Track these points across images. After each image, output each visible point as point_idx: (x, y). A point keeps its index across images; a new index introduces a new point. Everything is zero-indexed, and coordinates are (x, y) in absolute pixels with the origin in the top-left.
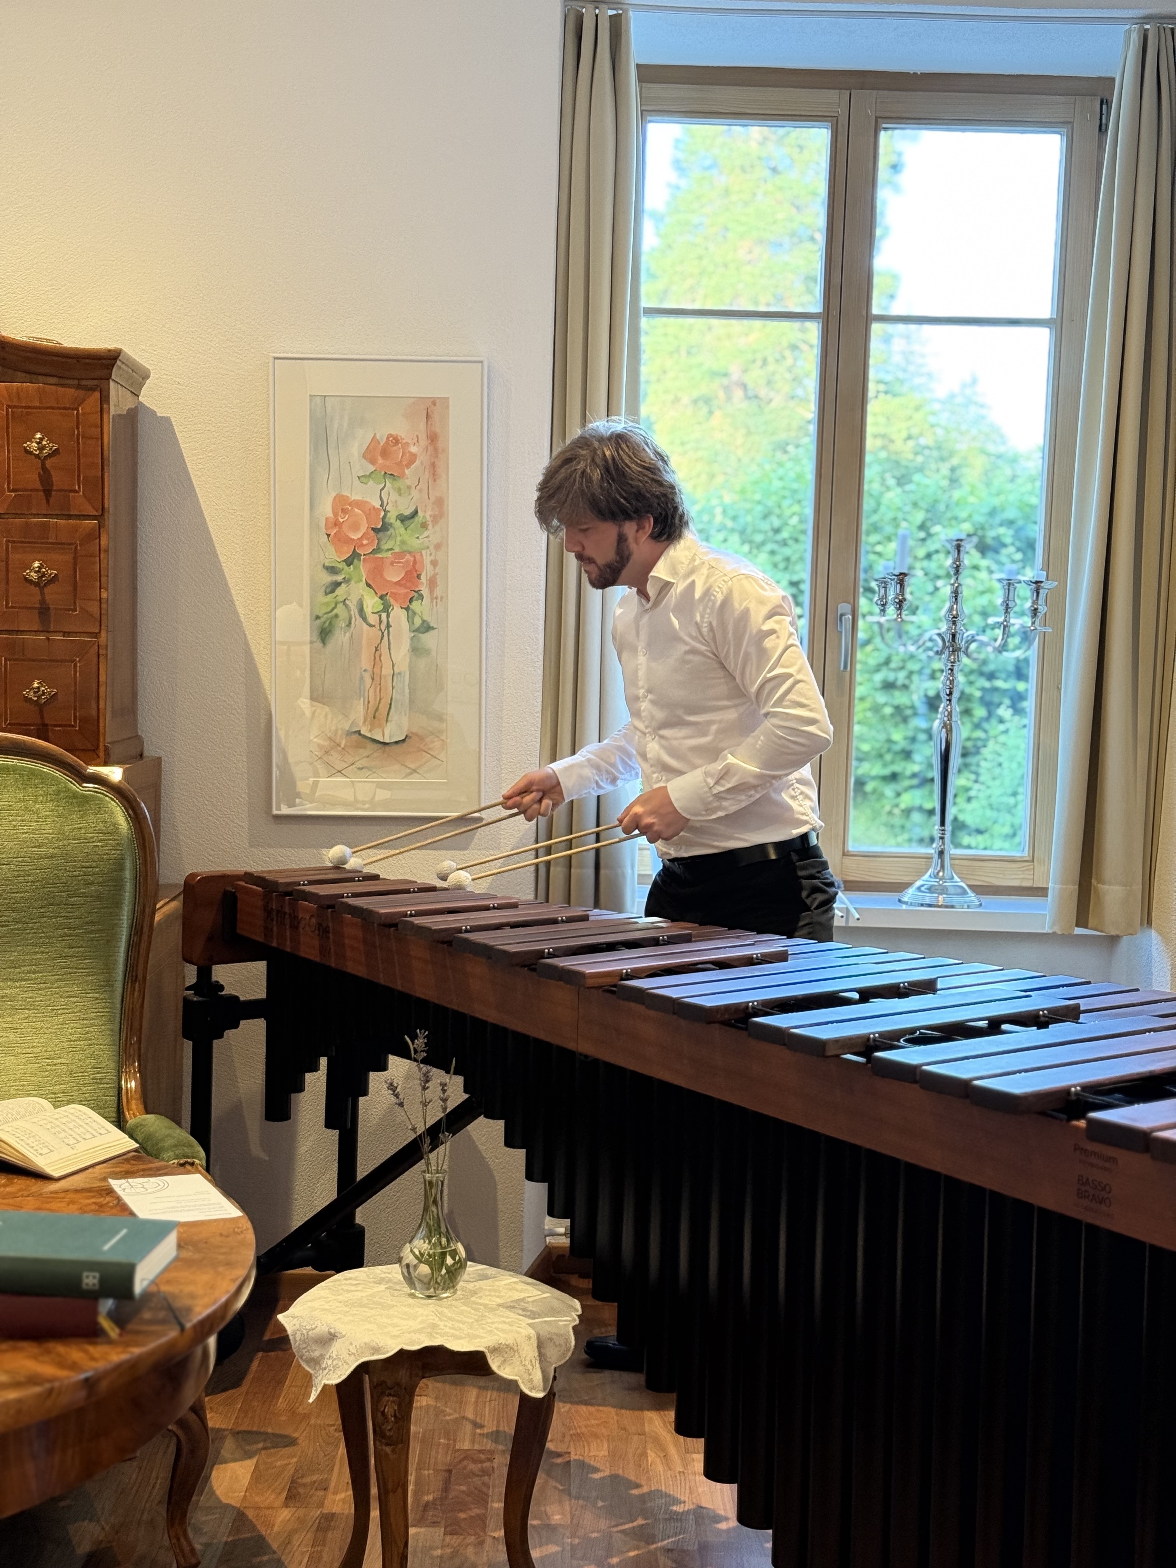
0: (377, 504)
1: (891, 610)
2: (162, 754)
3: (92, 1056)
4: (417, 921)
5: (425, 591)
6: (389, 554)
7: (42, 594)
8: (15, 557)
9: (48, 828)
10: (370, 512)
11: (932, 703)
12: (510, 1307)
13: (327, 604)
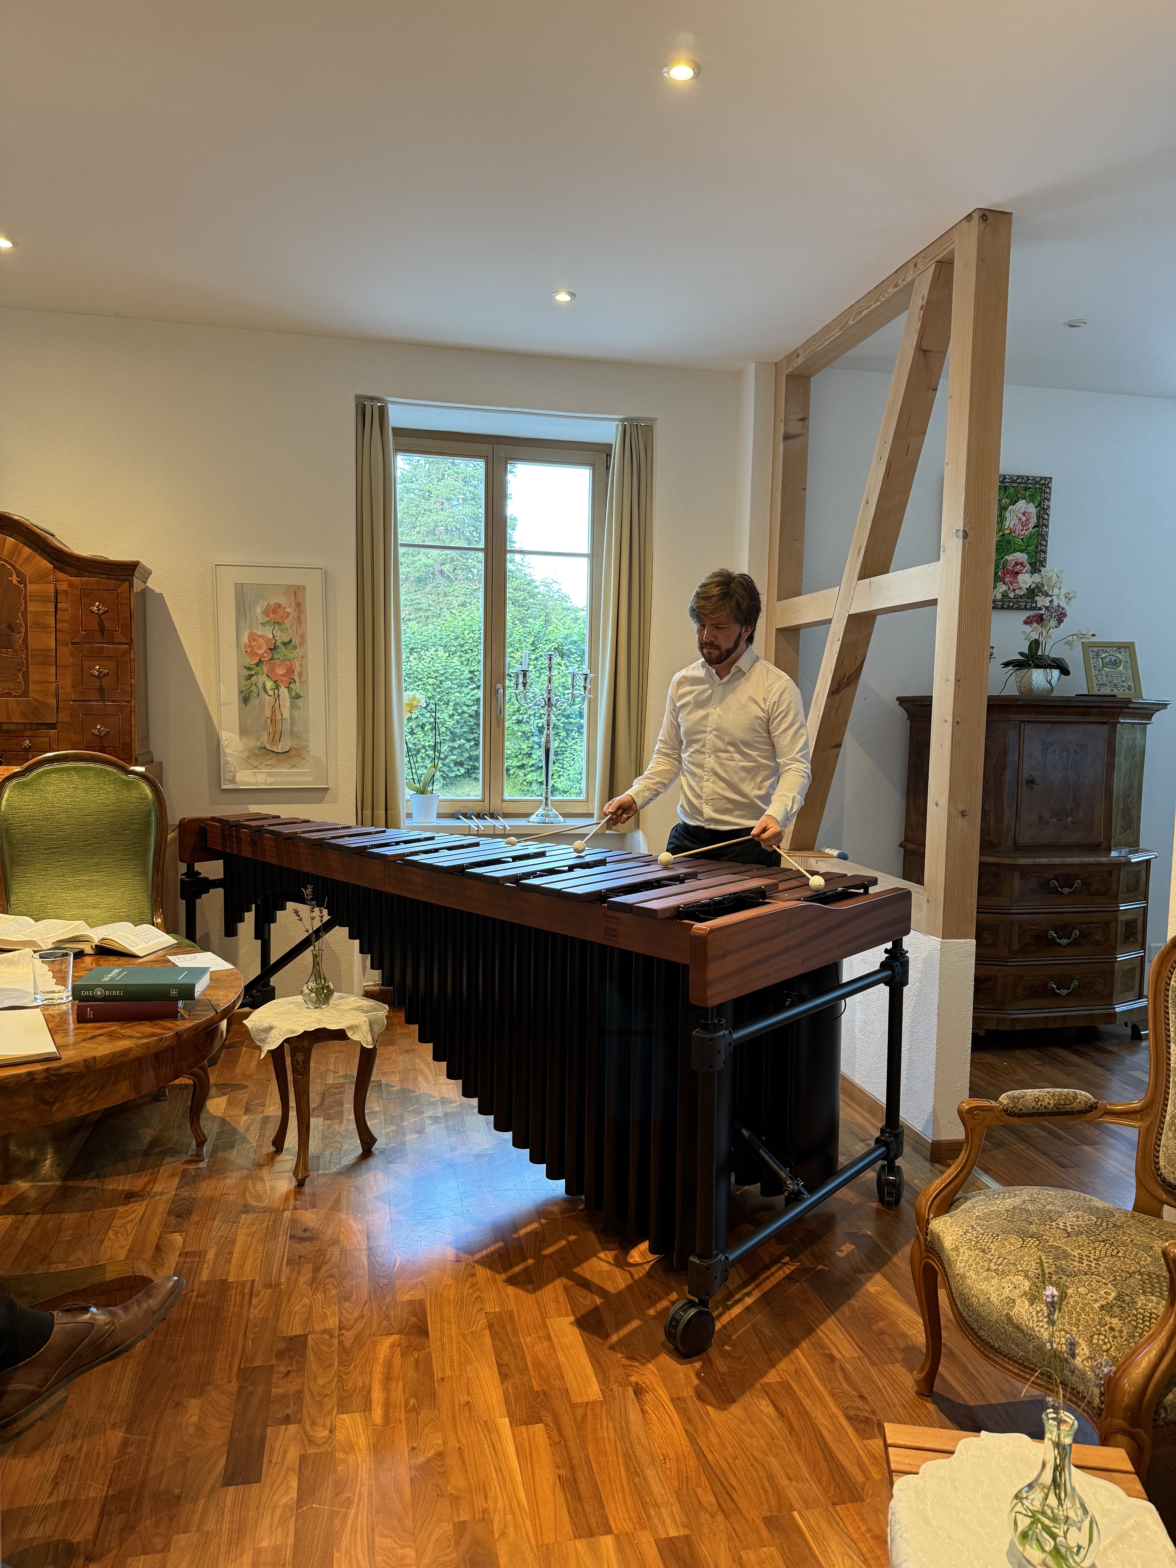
0: (271, 637)
1: (521, 687)
2: (162, 760)
3: (138, 908)
4: (303, 835)
5: (297, 679)
6: (278, 661)
7: (101, 682)
8: (86, 664)
9: (112, 797)
10: (267, 641)
11: (540, 730)
12: (356, 1010)
13: (247, 685)
